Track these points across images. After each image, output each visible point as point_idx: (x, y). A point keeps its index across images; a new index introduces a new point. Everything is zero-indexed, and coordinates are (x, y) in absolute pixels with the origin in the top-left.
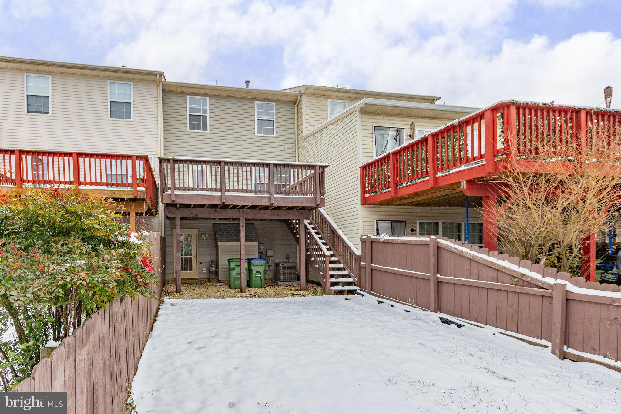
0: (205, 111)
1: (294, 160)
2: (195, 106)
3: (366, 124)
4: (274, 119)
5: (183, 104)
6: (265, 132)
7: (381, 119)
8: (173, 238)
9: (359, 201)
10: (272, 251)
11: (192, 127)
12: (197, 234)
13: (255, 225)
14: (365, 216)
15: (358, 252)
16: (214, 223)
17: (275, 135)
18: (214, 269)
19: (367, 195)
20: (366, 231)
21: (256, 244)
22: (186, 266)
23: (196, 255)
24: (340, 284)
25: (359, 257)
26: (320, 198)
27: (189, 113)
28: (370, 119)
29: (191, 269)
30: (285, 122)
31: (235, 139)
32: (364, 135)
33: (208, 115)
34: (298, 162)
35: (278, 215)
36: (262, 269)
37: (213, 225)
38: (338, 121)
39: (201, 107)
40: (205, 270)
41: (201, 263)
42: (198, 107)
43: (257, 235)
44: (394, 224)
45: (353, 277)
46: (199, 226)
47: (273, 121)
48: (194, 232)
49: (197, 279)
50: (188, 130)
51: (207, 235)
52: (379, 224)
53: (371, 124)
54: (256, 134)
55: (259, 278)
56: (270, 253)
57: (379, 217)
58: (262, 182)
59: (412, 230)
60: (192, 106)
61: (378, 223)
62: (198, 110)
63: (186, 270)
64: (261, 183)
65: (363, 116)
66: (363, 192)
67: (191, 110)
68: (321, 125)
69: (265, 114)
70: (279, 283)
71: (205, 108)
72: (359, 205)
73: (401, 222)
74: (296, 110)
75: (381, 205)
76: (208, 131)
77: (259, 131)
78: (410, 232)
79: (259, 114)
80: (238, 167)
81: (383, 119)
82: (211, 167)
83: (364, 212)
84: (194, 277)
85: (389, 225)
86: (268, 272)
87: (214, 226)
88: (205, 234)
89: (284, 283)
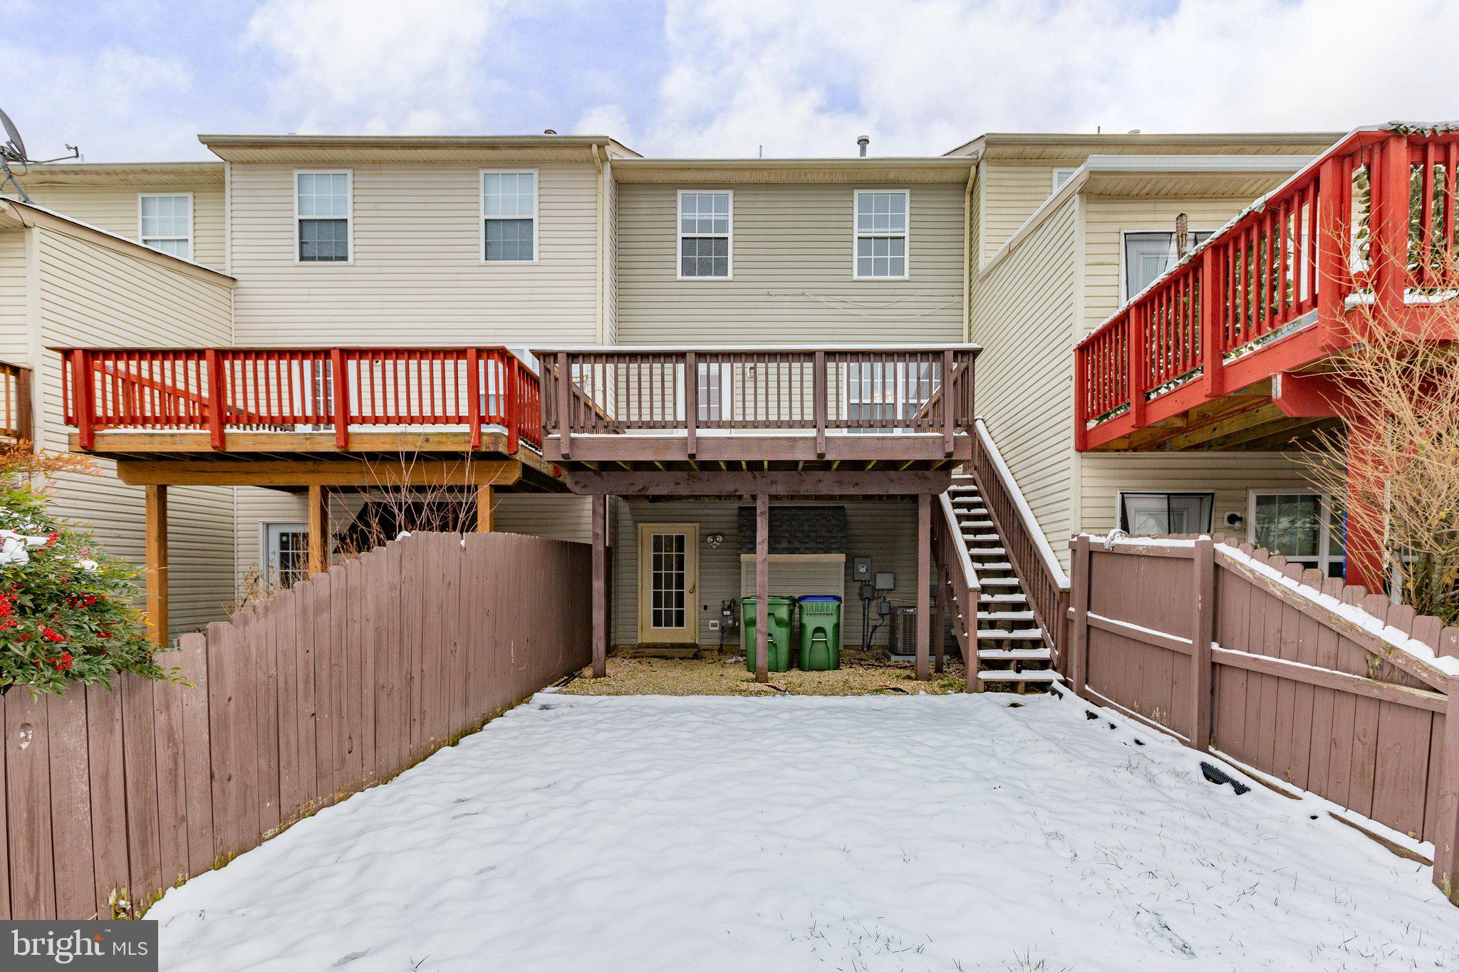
0: (722, 225)
1: (958, 338)
2: (697, 216)
3: (1099, 228)
4: (907, 235)
5: (667, 211)
6: (881, 269)
7: (1147, 212)
8: (637, 546)
9: (1072, 442)
10: (890, 577)
11: (688, 268)
12: (698, 534)
13: (849, 512)
14: (1087, 482)
15: (1063, 580)
16: (740, 508)
17: (906, 276)
18: (730, 622)
19: (1092, 424)
20: (1087, 522)
21: (841, 558)
22: (668, 613)
23: (694, 587)
24: (1012, 665)
25: (1065, 593)
26: (955, 438)
27: (680, 235)
28: (1113, 212)
29: (680, 622)
30: (934, 239)
31: (801, 291)
32: (1093, 259)
33: (730, 235)
34: (970, 341)
35: (857, 484)
36: (828, 623)
37: (736, 512)
38: (1041, 225)
39: (713, 216)
40: (714, 625)
41: (706, 608)
42: (705, 218)
43: (846, 537)
44: (1176, 504)
45: (1051, 647)
46: (704, 515)
47: (904, 238)
48: (689, 531)
49: (694, 646)
50: (679, 277)
51: (720, 538)
52: (1129, 503)
53: (1115, 228)
54: (855, 277)
55: (822, 646)
56: (883, 582)
57: (1129, 485)
58: (866, 401)
59: (1232, 519)
60: (689, 216)
61: (1126, 500)
62: (705, 225)
63: (668, 624)
64: (864, 401)
65: (1092, 207)
66: (1082, 418)
67: (688, 225)
68: (1010, 239)
69: (881, 222)
70: (894, 658)
71: (722, 218)
72: (1072, 452)
73: (1201, 496)
74: (967, 204)
75: (1135, 450)
76: (730, 276)
77: (864, 267)
78: (1226, 523)
79: (864, 222)
80: (790, 366)
81: (1154, 212)
82: (732, 366)
83: (1086, 472)
84: (689, 640)
85: (1161, 504)
86: (878, 629)
87: (739, 515)
88: (714, 535)
89: (906, 658)
